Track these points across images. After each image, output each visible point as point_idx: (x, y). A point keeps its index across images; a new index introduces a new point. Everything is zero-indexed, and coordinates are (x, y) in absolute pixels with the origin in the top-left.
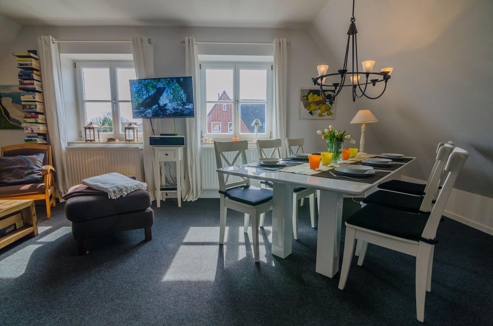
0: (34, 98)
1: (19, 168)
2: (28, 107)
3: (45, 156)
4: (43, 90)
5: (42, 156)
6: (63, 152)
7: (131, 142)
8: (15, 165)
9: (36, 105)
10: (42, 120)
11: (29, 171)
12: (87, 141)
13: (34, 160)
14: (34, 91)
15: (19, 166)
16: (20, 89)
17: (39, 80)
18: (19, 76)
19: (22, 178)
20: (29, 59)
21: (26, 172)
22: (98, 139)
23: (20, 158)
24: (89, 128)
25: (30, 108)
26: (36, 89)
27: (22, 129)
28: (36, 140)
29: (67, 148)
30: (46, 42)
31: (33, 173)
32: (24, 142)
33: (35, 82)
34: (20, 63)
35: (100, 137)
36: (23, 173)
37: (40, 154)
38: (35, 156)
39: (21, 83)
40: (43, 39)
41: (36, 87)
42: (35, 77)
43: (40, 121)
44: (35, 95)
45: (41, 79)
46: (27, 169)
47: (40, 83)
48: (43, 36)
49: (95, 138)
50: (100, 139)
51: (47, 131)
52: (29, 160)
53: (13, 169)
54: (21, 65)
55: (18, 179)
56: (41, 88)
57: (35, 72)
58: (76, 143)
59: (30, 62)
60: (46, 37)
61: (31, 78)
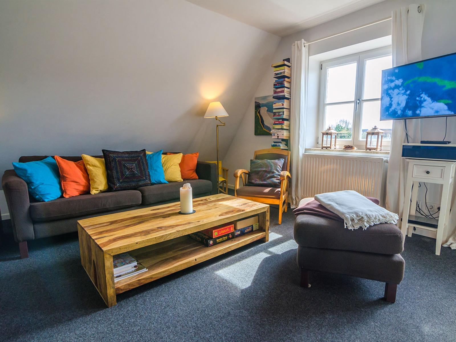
0: (283, 105)
1: (264, 171)
2: (277, 114)
3: (285, 162)
4: (291, 96)
5: (282, 161)
6: (299, 158)
7: (372, 151)
8: (262, 168)
9: (283, 112)
10: (286, 126)
11: (271, 175)
12: (322, 148)
13: (276, 164)
14: (284, 98)
15: (264, 169)
16: (274, 98)
17: (289, 87)
18: (274, 85)
19: (265, 180)
20: (283, 68)
21: (269, 175)
22: (334, 146)
23: (266, 162)
24: (327, 134)
25: (279, 115)
26: (286, 96)
27: (270, 134)
28: (279, 146)
29: (303, 154)
30: (298, 47)
31: (273, 177)
32: (271, 147)
33: (286, 89)
34: (276, 72)
35: (337, 144)
36: (266, 176)
37: (281, 159)
38: (277, 161)
39: (275, 92)
40: (296, 46)
41: (286, 94)
42: (286, 84)
43: (285, 127)
44: (284, 102)
45: (291, 86)
46: (269, 172)
47: (288, 90)
48: (296, 42)
49: (332, 145)
50: (336, 146)
51: (290, 137)
52: (272, 164)
53: (260, 171)
54: (276, 74)
55: (262, 181)
56: (289, 95)
57: (286, 79)
58: (313, 150)
59: (283, 71)
60: (299, 42)
61: (283, 86)
